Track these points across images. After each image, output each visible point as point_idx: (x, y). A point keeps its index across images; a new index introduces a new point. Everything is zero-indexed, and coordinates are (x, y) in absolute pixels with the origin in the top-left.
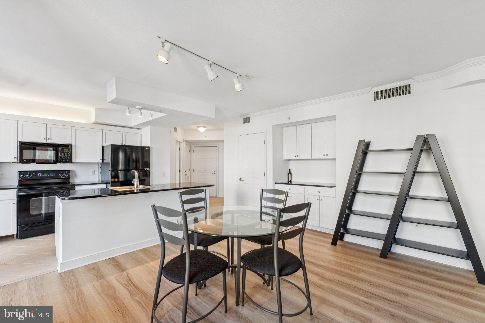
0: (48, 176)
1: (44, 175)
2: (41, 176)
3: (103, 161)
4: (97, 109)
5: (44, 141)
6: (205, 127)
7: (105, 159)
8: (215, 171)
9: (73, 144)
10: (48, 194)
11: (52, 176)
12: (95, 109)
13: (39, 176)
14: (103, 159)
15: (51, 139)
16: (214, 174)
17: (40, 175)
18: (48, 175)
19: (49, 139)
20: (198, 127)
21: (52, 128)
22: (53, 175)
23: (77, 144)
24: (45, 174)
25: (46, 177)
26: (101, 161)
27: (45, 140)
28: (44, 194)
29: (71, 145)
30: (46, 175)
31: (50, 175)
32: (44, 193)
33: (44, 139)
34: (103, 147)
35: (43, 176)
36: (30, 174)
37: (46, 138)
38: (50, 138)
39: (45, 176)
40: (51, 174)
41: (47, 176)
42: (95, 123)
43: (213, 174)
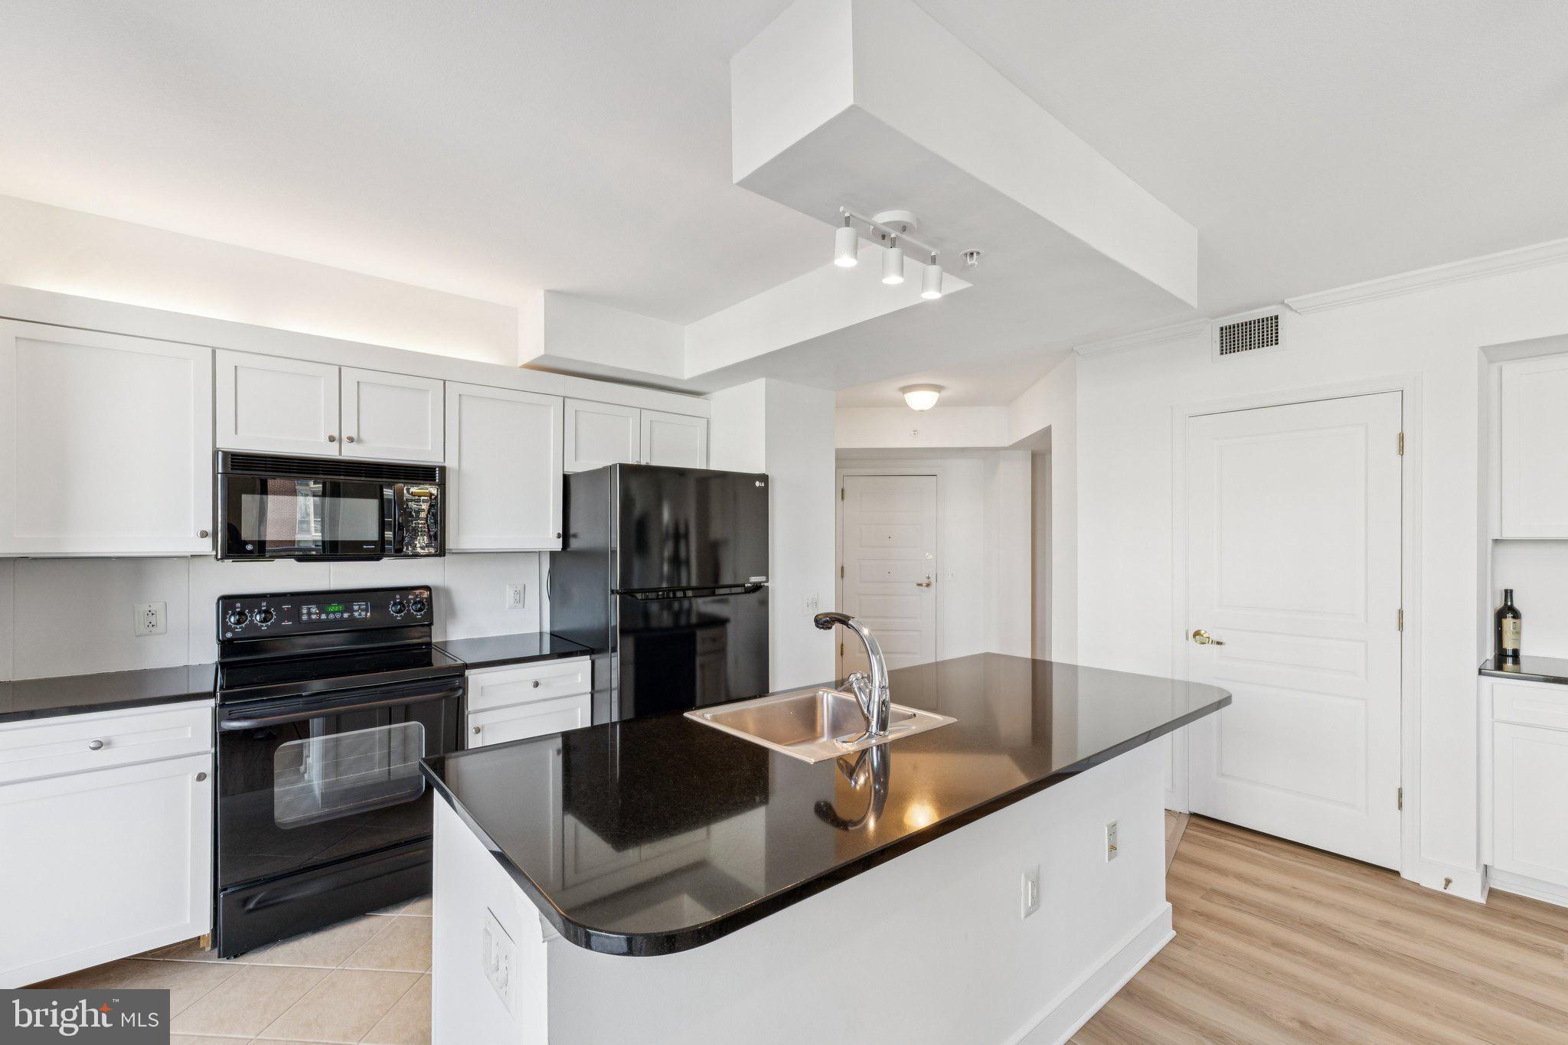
0: (346, 615)
1: (328, 614)
2: (314, 617)
3: (565, 545)
4: (552, 295)
5: (330, 452)
6: (938, 388)
7: (575, 536)
8: (928, 578)
9: (451, 464)
10: (335, 725)
11: (361, 618)
12: (542, 293)
13: (305, 618)
14: (566, 535)
15: (359, 441)
16: (926, 588)
17: (309, 613)
18: (342, 613)
19: (351, 440)
20: (906, 389)
21: (362, 386)
22: (363, 613)
23: (463, 464)
24: (331, 609)
25: (335, 620)
26: (557, 545)
27: (336, 444)
28: (316, 724)
29: (443, 469)
30: (334, 613)
31: (352, 611)
32: (314, 717)
33: (332, 439)
34: (566, 479)
35: (324, 616)
36: (267, 612)
37: (336, 435)
38: (355, 436)
39: (331, 616)
40: (356, 608)
41: (338, 616)
42: (535, 367)
43: (924, 588)
